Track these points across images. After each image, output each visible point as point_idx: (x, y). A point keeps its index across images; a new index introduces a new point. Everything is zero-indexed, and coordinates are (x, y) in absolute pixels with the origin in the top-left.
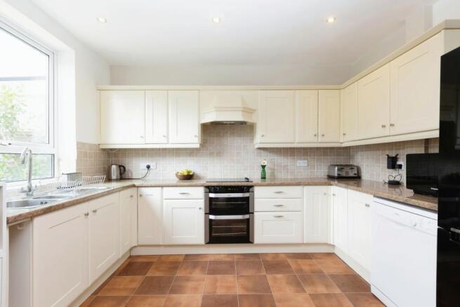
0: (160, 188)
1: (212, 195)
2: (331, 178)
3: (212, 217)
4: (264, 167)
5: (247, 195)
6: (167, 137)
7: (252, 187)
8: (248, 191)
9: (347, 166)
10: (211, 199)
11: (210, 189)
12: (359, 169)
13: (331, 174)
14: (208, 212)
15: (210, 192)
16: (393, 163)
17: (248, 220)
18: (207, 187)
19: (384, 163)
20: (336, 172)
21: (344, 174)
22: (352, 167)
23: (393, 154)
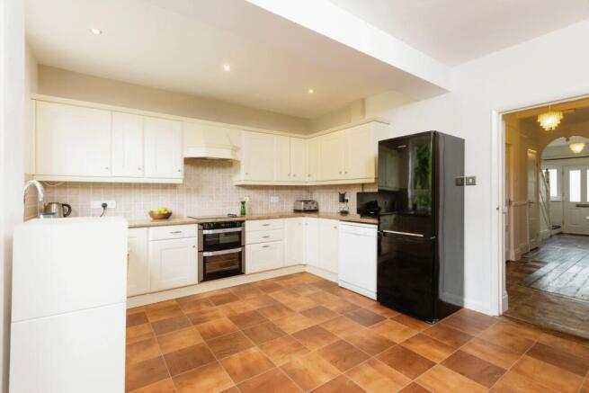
0: (145, 229)
1: (206, 232)
2: (297, 211)
3: (206, 254)
4: (243, 203)
5: (239, 229)
6: (142, 169)
7: (244, 221)
8: (240, 226)
9: (310, 201)
10: (205, 236)
11: (204, 226)
12: (317, 204)
13: (298, 209)
14: (202, 249)
15: (204, 229)
16: (343, 199)
17: (240, 253)
18: (201, 224)
19: (337, 198)
20: (302, 206)
21: (307, 209)
22: (313, 202)
23: (343, 192)
